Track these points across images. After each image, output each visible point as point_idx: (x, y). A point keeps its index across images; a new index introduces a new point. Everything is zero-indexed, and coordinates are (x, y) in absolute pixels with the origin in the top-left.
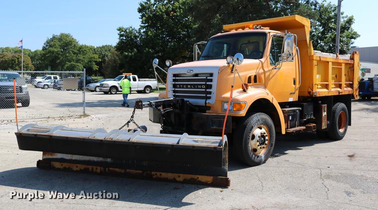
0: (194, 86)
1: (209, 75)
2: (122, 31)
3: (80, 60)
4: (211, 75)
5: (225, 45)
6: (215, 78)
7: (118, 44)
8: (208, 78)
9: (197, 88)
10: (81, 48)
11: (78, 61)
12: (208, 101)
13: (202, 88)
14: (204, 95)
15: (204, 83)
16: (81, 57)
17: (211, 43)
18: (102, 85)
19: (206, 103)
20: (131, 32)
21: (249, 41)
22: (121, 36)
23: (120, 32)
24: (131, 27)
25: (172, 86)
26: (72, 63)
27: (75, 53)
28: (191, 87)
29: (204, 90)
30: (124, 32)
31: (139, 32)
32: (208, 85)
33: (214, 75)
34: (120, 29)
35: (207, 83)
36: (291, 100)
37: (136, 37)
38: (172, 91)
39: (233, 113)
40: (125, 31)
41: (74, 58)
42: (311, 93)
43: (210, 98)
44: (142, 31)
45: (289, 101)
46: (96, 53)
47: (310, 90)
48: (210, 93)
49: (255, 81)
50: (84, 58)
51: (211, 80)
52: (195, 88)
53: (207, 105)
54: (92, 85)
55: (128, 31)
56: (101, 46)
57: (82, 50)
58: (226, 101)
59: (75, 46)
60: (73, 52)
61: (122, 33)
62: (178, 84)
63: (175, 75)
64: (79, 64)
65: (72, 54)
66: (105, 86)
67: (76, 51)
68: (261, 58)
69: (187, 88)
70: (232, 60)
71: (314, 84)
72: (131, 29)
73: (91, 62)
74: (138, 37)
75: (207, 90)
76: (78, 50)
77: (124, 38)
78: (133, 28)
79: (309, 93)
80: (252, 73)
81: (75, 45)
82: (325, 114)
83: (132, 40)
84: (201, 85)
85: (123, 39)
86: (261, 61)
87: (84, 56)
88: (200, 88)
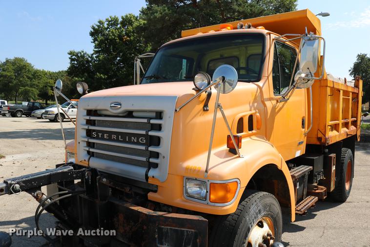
0: (125, 138)
1: (154, 115)
2: (74, 55)
3: (34, 85)
4: (159, 115)
5: (184, 61)
6: (167, 123)
7: (69, 68)
8: (152, 121)
9: (130, 142)
10: (36, 72)
11: (32, 86)
12: (152, 173)
13: (138, 143)
14: (144, 159)
15: (144, 132)
16: (36, 82)
17: (163, 55)
18: (47, 112)
19: (147, 177)
20: (83, 57)
21: (221, 56)
22: (72, 60)
23: (71, 56)
24: (83, 52)
25: (84, 133)
26: (27, 87)
27: (29, 78)
28: (118, 137)
29: (143, 148)
30: (75, 56)
31: (92, 57)
32: (151, 136)
33: (165, 116)
34: (71, 53)
35: (151, 133)
36: (298, 154)
37: (88, 62)
38: (85, 144)
39: (209, 207)
40: (77, 55)
41: (29, 83)
42: (323, 141)
43: (156, 166)
44: (94, 56)
45: (296, 156)
46: (52, 79)
47: (320, 135)
48: (156, 155)
49: (251, 128)
50: (39, 83)
51: (159, 128)
52: (124, 141)
53: (150, 181)
54: (39, 112)
55: (79, 55)
56: (57, 71)
57: (37, 75)
58: (193, 177)
59: (29, 71)
60: (27, 76)
61: (73, 57)
62: (94, 131)
63: (90, 112)
64: (34, 89)
65: (27, 79)
66: (50, 113)
67: (30, 76)
68: (259, 80)
69: (110, 139)
70: (206, 82)
71: (327, 126)
72: (82, 54)
73: (46, 87)
74: (91, 62)
75: (151, 149)
76: (32, 75)
77: (76, 63)
78: (85, 52)
79: (319, 139)
80: (244, 111)
81: (29, 69)
82: (334, 168)
83: (83, 65)
84: (138, 136)
85: (74, 63)
86: (258, 86)
87: (39, 81)
88: (134, 143)
